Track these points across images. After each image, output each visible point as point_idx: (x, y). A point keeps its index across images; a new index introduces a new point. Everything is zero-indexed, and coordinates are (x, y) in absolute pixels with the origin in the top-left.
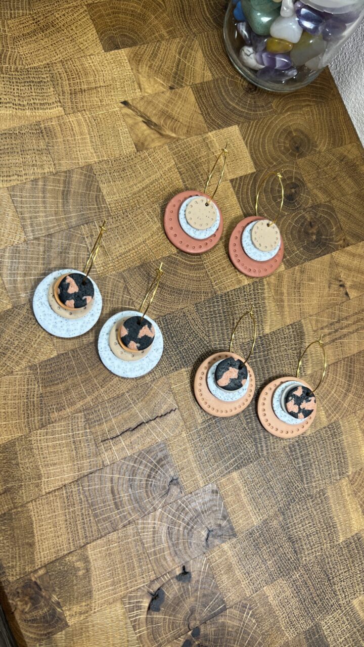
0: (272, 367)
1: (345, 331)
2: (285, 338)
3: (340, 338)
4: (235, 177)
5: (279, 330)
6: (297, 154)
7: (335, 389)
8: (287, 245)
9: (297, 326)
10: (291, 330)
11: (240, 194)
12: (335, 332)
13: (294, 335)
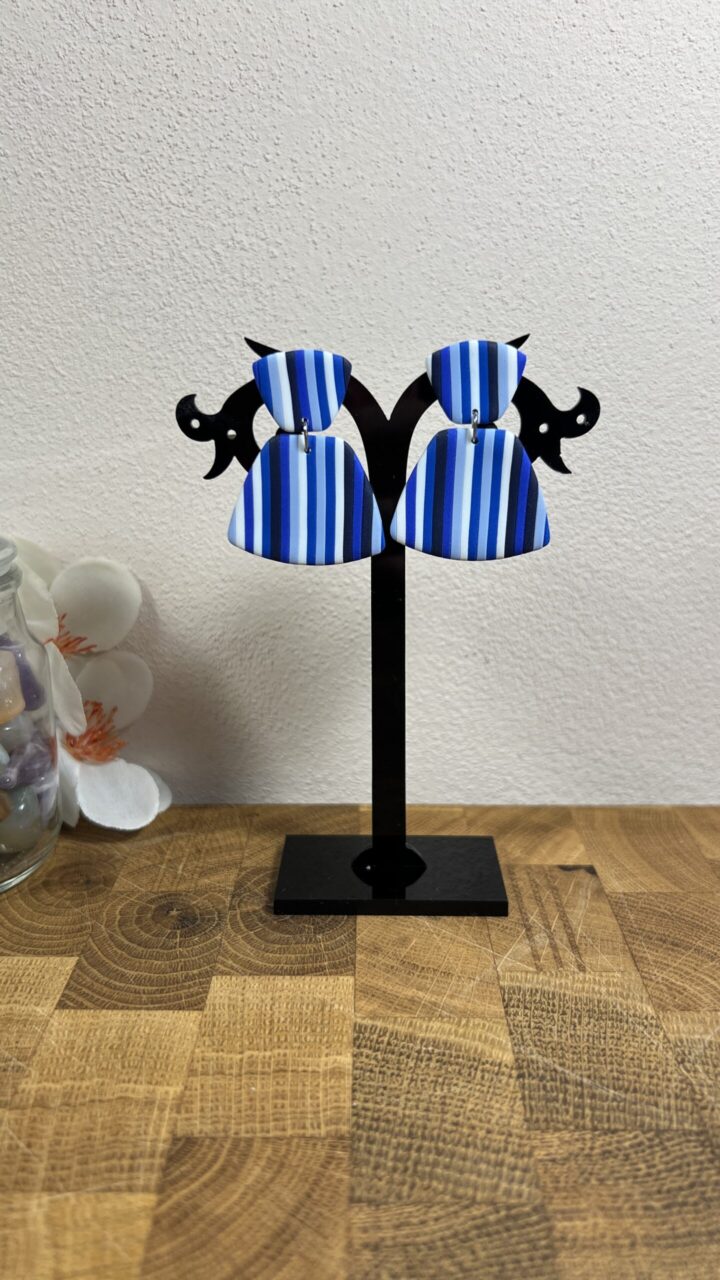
0: (618, 1079)
4: (58, 997)
5: (511, 1033)
6: (101, 886)
8: (293, 956)
9: (514, 997)
11: (107, 1000)
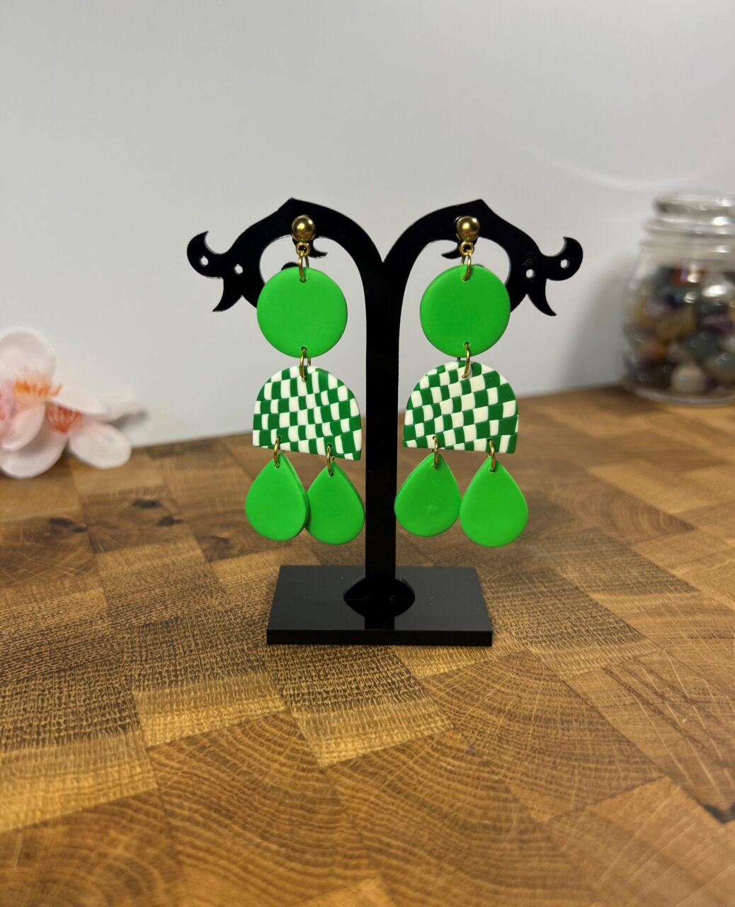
1: (671, 712)
2: (594, 617)
3: (647, 703)
7: (508, 691)
10: (615, 625)
12: (656, 693)
13: (608, 629)
